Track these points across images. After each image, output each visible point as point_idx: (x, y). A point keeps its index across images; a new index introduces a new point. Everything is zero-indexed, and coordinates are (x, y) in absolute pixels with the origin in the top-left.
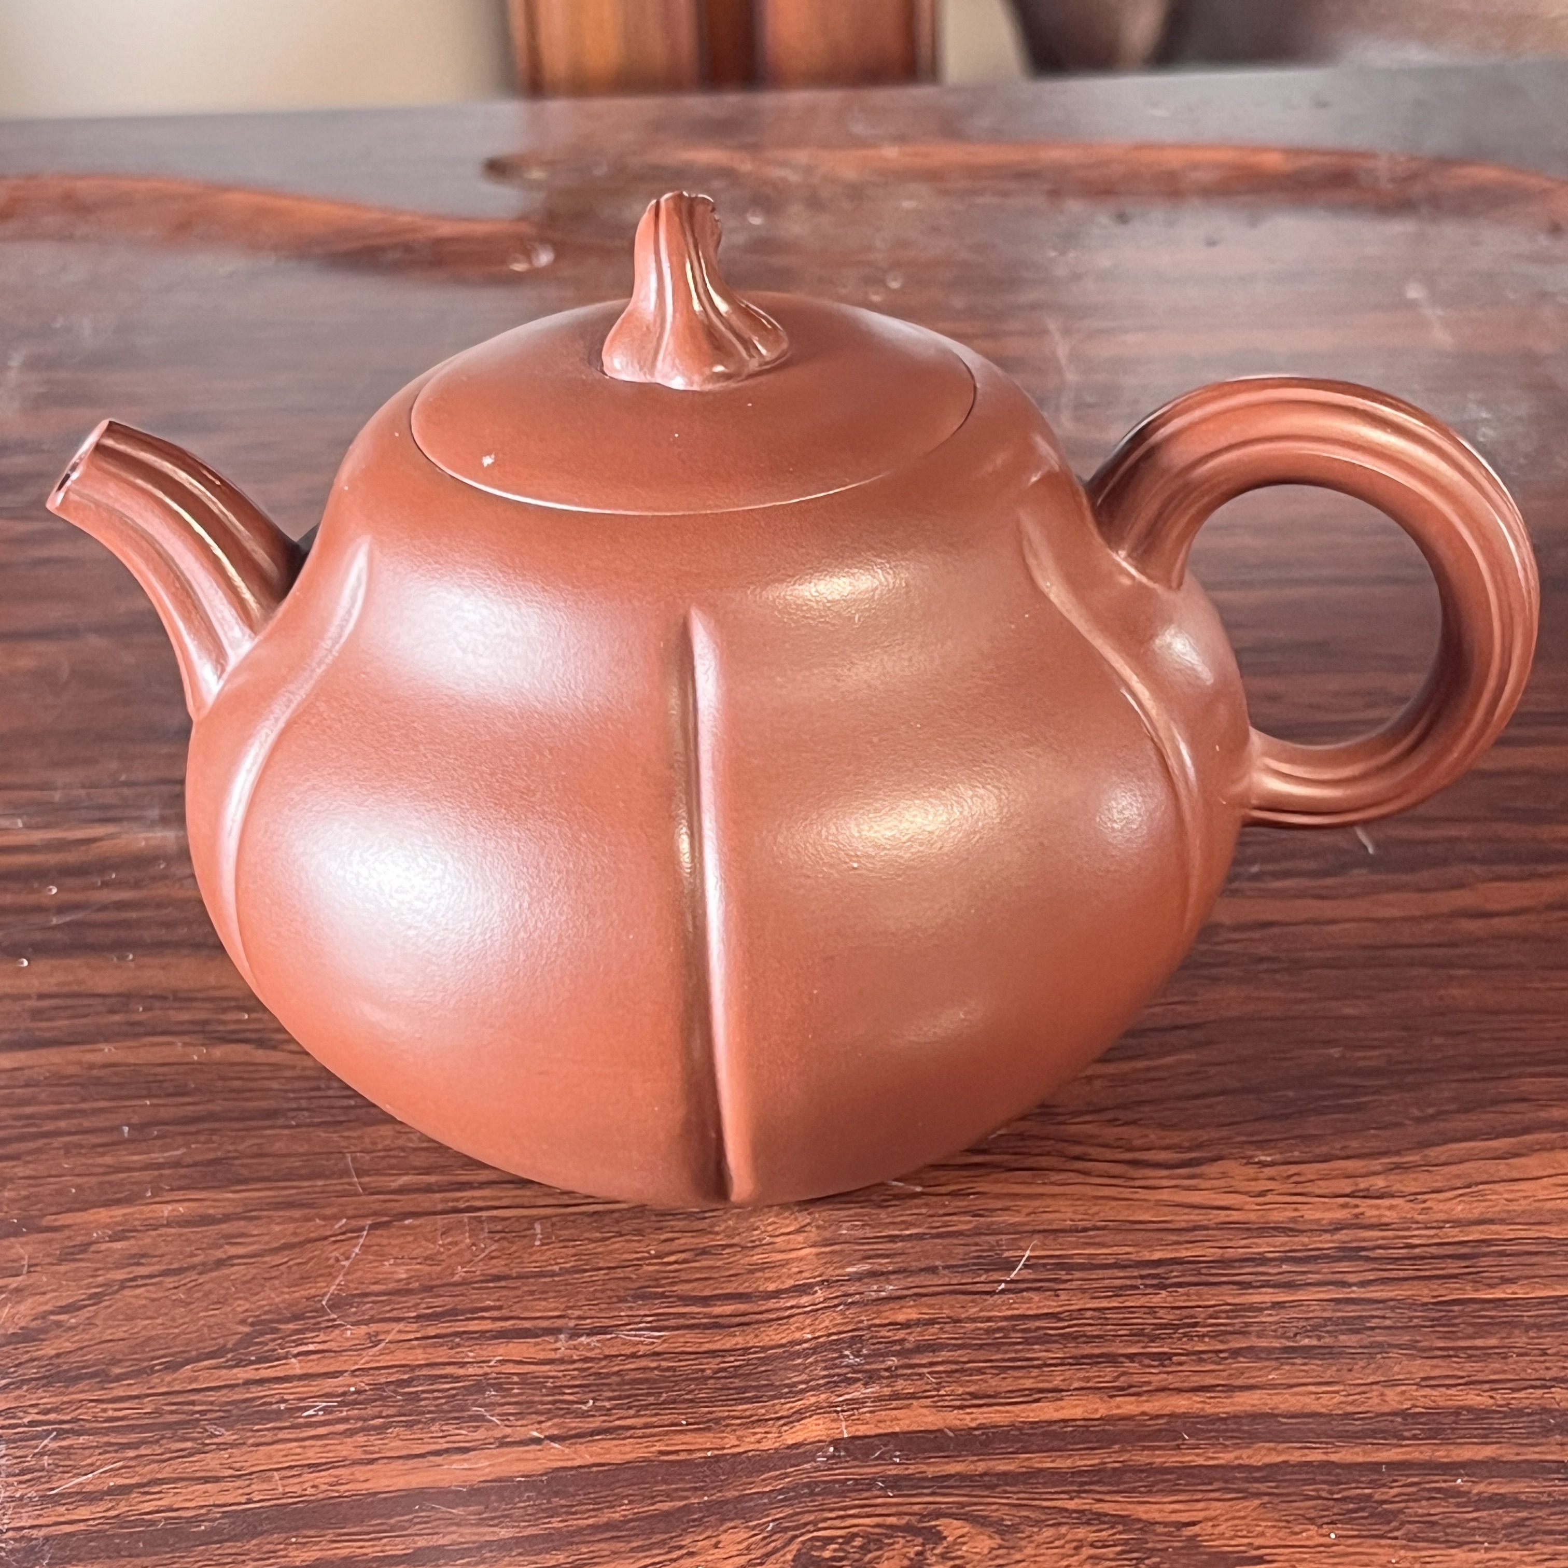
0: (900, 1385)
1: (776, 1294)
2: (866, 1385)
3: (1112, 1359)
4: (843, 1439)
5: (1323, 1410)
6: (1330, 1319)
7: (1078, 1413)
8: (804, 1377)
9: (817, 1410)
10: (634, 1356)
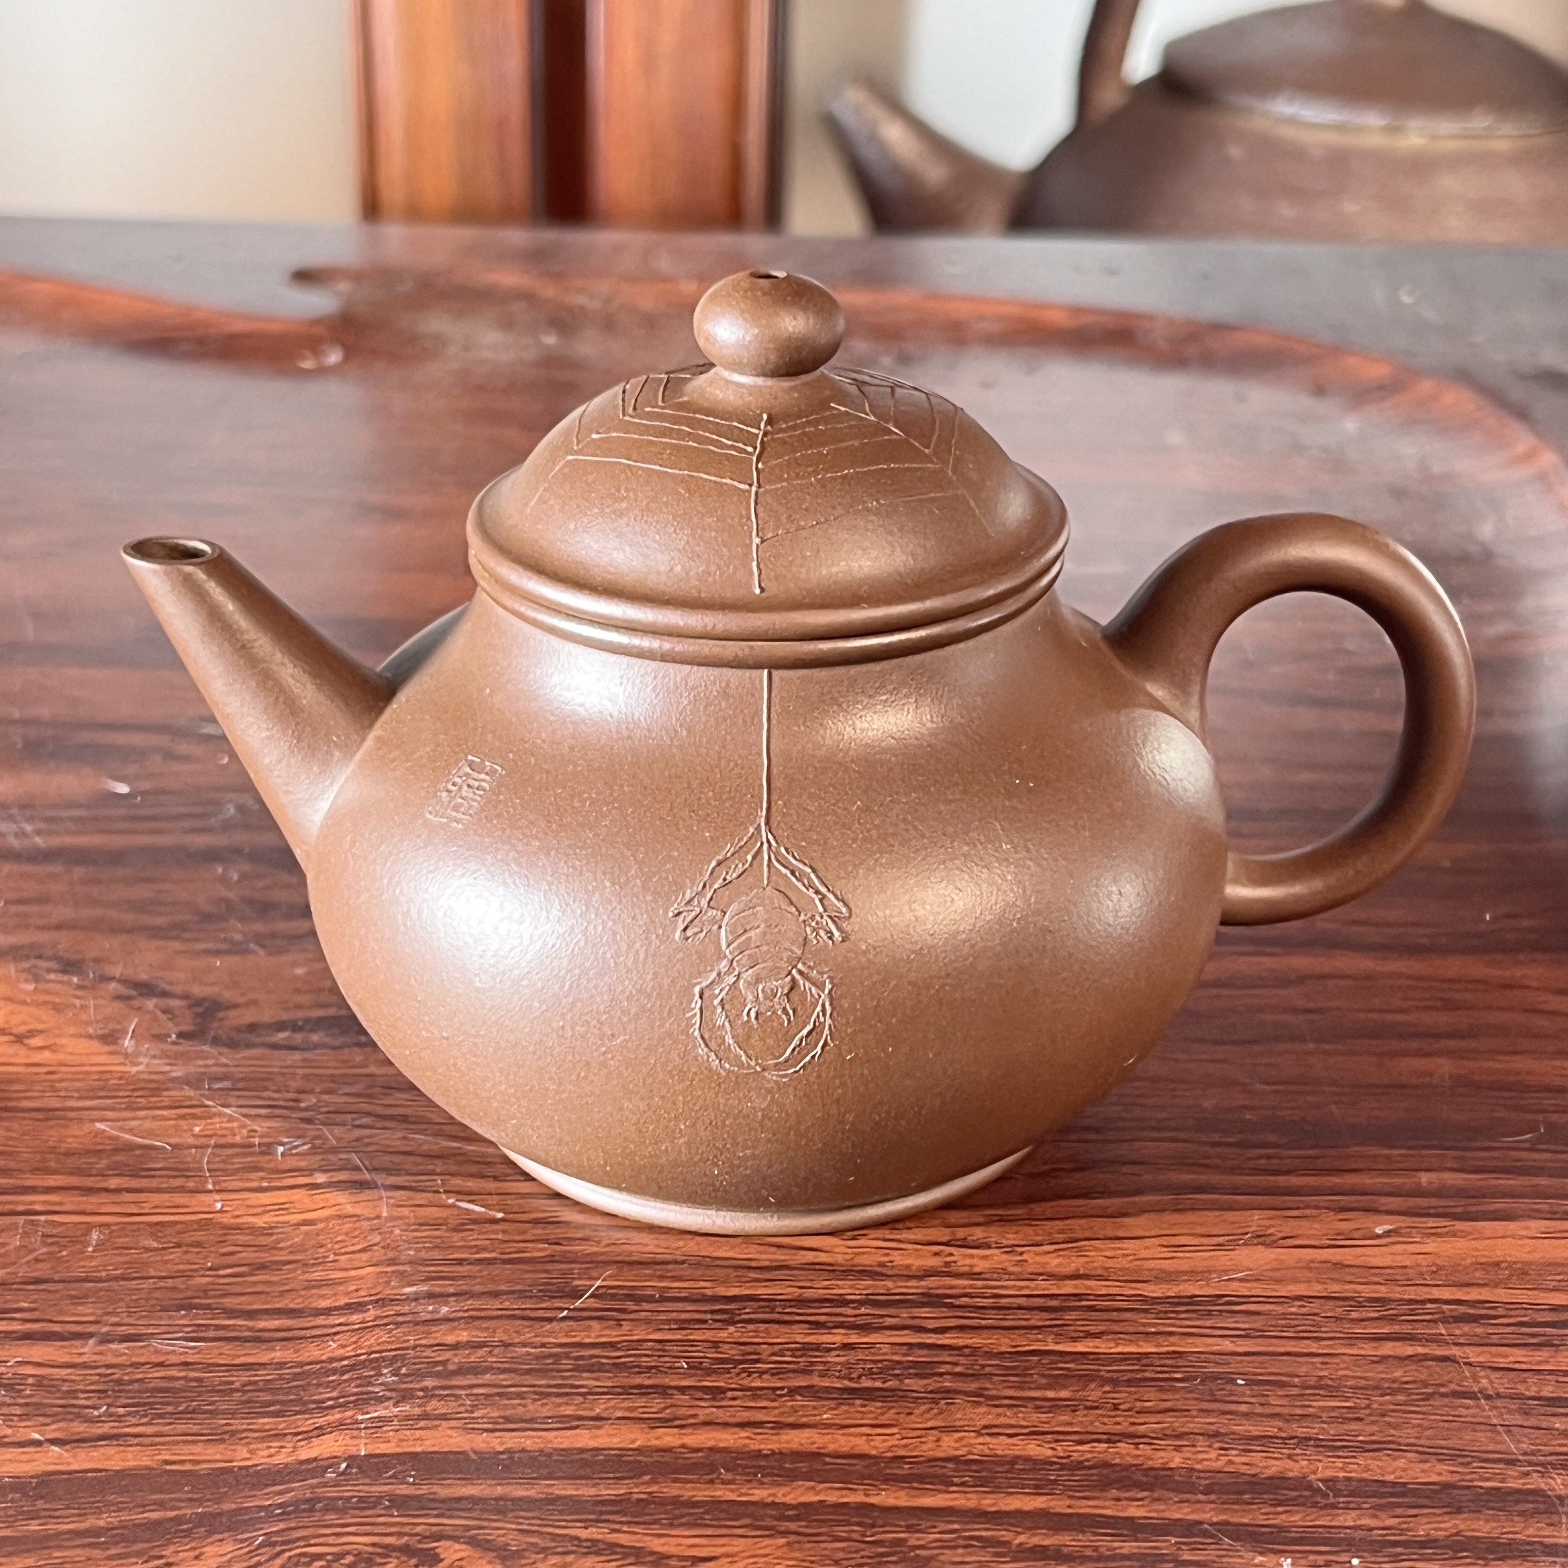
0: (433, 1406)
1: (327, 1312)
2: (396, 1405)
3: (663, 1391)
4: (359, 1456)
5: (874, 1452)
6: (899, 1362)
7: (615, 1442)
8: (334, 1394)
9: (340, 1426)
10: (161, 1364)
